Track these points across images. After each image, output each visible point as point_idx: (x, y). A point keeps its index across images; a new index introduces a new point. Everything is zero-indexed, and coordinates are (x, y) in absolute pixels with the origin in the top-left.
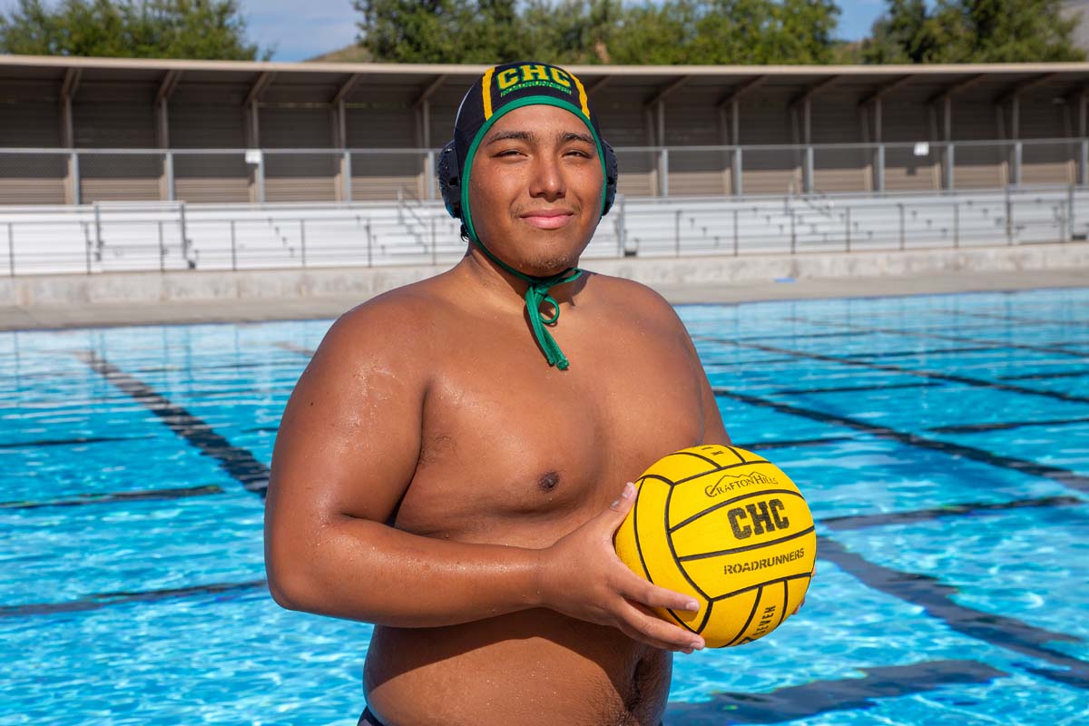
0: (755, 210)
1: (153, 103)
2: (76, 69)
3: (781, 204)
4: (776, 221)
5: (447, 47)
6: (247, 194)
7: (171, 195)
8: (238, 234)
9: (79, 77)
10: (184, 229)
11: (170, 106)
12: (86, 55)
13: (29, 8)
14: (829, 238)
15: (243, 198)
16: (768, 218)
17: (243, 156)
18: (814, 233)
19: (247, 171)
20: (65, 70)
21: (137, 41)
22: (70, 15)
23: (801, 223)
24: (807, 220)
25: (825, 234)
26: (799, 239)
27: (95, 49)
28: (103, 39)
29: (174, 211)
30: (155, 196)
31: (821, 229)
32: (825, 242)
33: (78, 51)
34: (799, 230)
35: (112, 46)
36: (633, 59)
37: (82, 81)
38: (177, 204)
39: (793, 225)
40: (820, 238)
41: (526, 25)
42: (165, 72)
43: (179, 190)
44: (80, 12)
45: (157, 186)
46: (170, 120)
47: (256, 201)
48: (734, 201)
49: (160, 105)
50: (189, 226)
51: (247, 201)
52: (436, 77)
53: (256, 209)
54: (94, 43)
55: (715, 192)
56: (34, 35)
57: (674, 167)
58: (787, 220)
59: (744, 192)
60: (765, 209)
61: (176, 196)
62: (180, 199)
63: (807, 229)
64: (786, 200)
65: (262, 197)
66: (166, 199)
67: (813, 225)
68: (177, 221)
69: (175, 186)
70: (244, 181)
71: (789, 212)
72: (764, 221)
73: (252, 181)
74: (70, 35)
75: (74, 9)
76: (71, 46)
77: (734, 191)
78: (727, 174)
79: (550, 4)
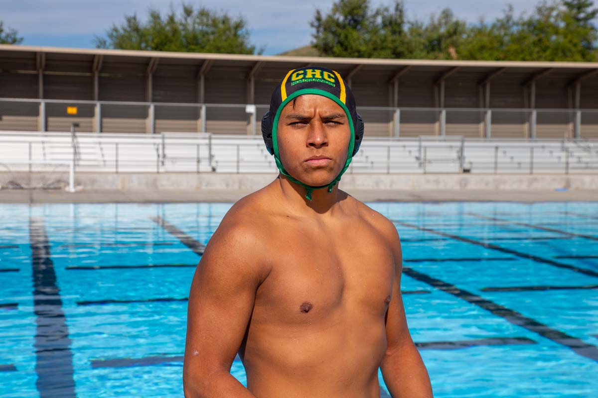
0: (543, 147)
1: (196, 77)
2: (156, 59)
3: (559, 144)
4: (556, 154)
5: (363, 48)
6: (245, 130)
7: (203, 129)
8: (241, 153)
9: (157, 62)
10: (210, 149)
11: (206, 79)
12: (161, 50)
13: (132, 25)
14: (590, 165)
15: (243, 132)
16: (551, 152)
17: (244, 109)
18: (579, 162)
19: (246, 117)
20: (150, 58)
21: (189, 43)
22: (154, 28)
23: (572, 156)
24: (576, 154)
25: (587, 163)
26: (571, 166)
27: (166, 47)
28: (171, 41)
29: (205, 138)
30: (195, 130)
31: (584, 160)
32: (587, 168)
33: (157, 48)
34: (571, 160)
35: (175, 45)
36: (472, 57)
37: (159, 65)
38: (207, 135)
39: (567, 157)
40: (583, 165)
41: (409, 37)
42: (203, 61)
43: (208, 127)
44: (158, 27)
45: (196, 124)
46: (205, 88)
47: (251, 134)
48: (531, 141)
49: (200, 79)
50: (213, 147)
51: (245, 134)
52: (355, 66)
53: (250, 139)
54: (165, 44)
55: (519, 136)
56: (134, 39)
57: (495, 121)
58: (563, 154)
59: (538, 137)
60: (549, 147)
61: (206, 130)
62: (209, 132)
63: (575, 160)
64: (563, 142)
65: (254, 132)
66: (201, 132)
67: (579, 158)
68: (206, 144)
69: (206, 125)
70: (245, 123)
71: (564, 149)
72: (548, 154)
73: (249, 123)
74: (153, 40)
75: (155, 24)
76: (153, 45)
77: (530, 136)
78: (526, 126)
79: (422, 24)
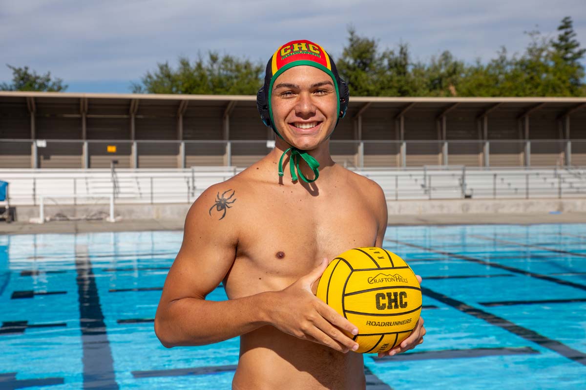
0: (538, 174)
1: (222, 117)
2: (185, 101)
3: (552, 172)
4: (549, 180)
5: (372, 88)
7: (229, 163)
9: (187, 104)
11: (230, 118)
12: (190, 93)
13: (164, 71)
14: (580, 190)
16: (545, 179)
17: (266, 144)
18: (571, 187)
20: (180, 101)
21: (215, 87)
22: (184, 74)
23: (564, 182)
24: (568, 180)
25: (578, 188)
26: (563, 191)
27: (195, 91)
28: (199, 85)
29: (230, 171)
30: (221, 164)
31: (575, 185)
32: (578, 193)
33: (187, 92)
34: (563, 185)
35: (203, 89)
36: (471, 94)
37: (188, 106)
38: (232, 168)
39: (560, 183)
40: (575, 190)
41: (413, 77)
42: (228, 102)
43: (233, 161)
44: (187, 73)
45: (222, 159)
46: (230, 126)
48: (526, 169)
49: (225, 118)
52: (365, 103)
54: (194, 88)
55: (515, 164)
56: (166, 84)
57: (493, 151)
58: (556, 180)
59: (532, 165)
60: (542, 174)
61: (232, 164)
62: (234, 166)
63: (567, 185)
64: (555, 169)
66: (227, 165)
67: (571, 183)
69: (231, 159)
71: (557, 176)
72: (542, 181)
74: (183, 84)
75: (185, 71)
76: (183, 89)
77: (525, 164)
78: (521, 156)
79: (424, 65)
